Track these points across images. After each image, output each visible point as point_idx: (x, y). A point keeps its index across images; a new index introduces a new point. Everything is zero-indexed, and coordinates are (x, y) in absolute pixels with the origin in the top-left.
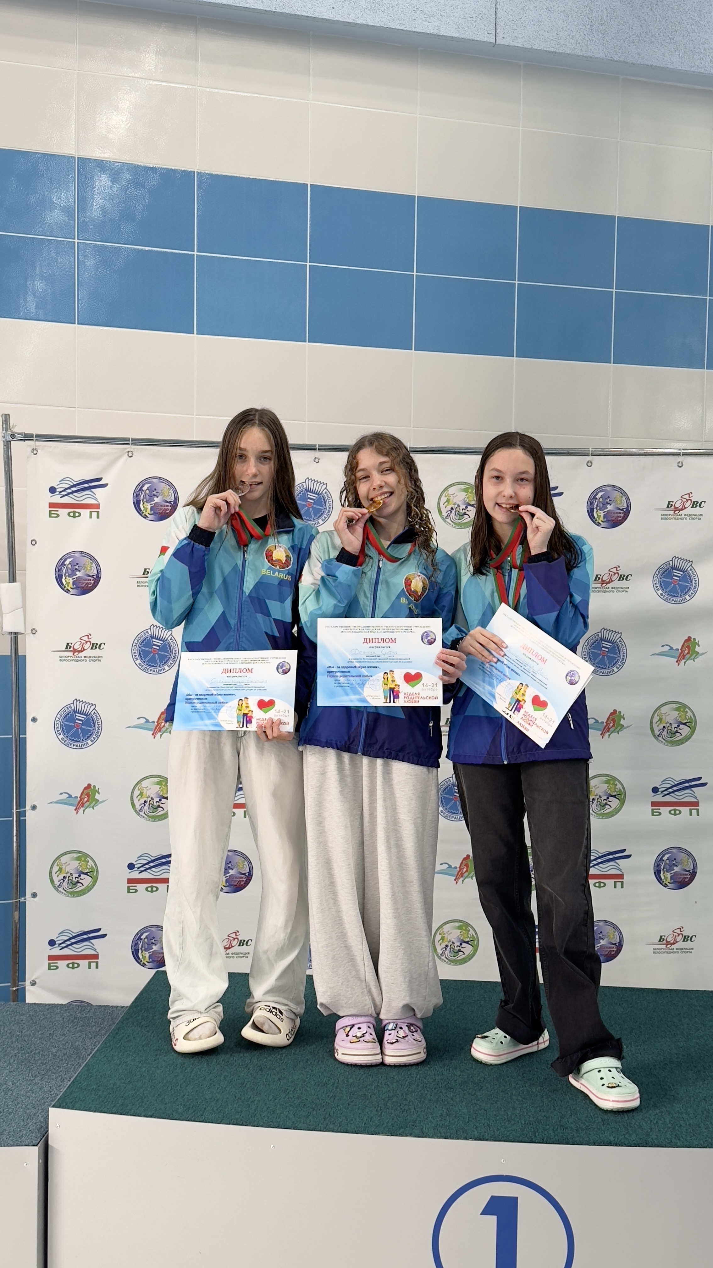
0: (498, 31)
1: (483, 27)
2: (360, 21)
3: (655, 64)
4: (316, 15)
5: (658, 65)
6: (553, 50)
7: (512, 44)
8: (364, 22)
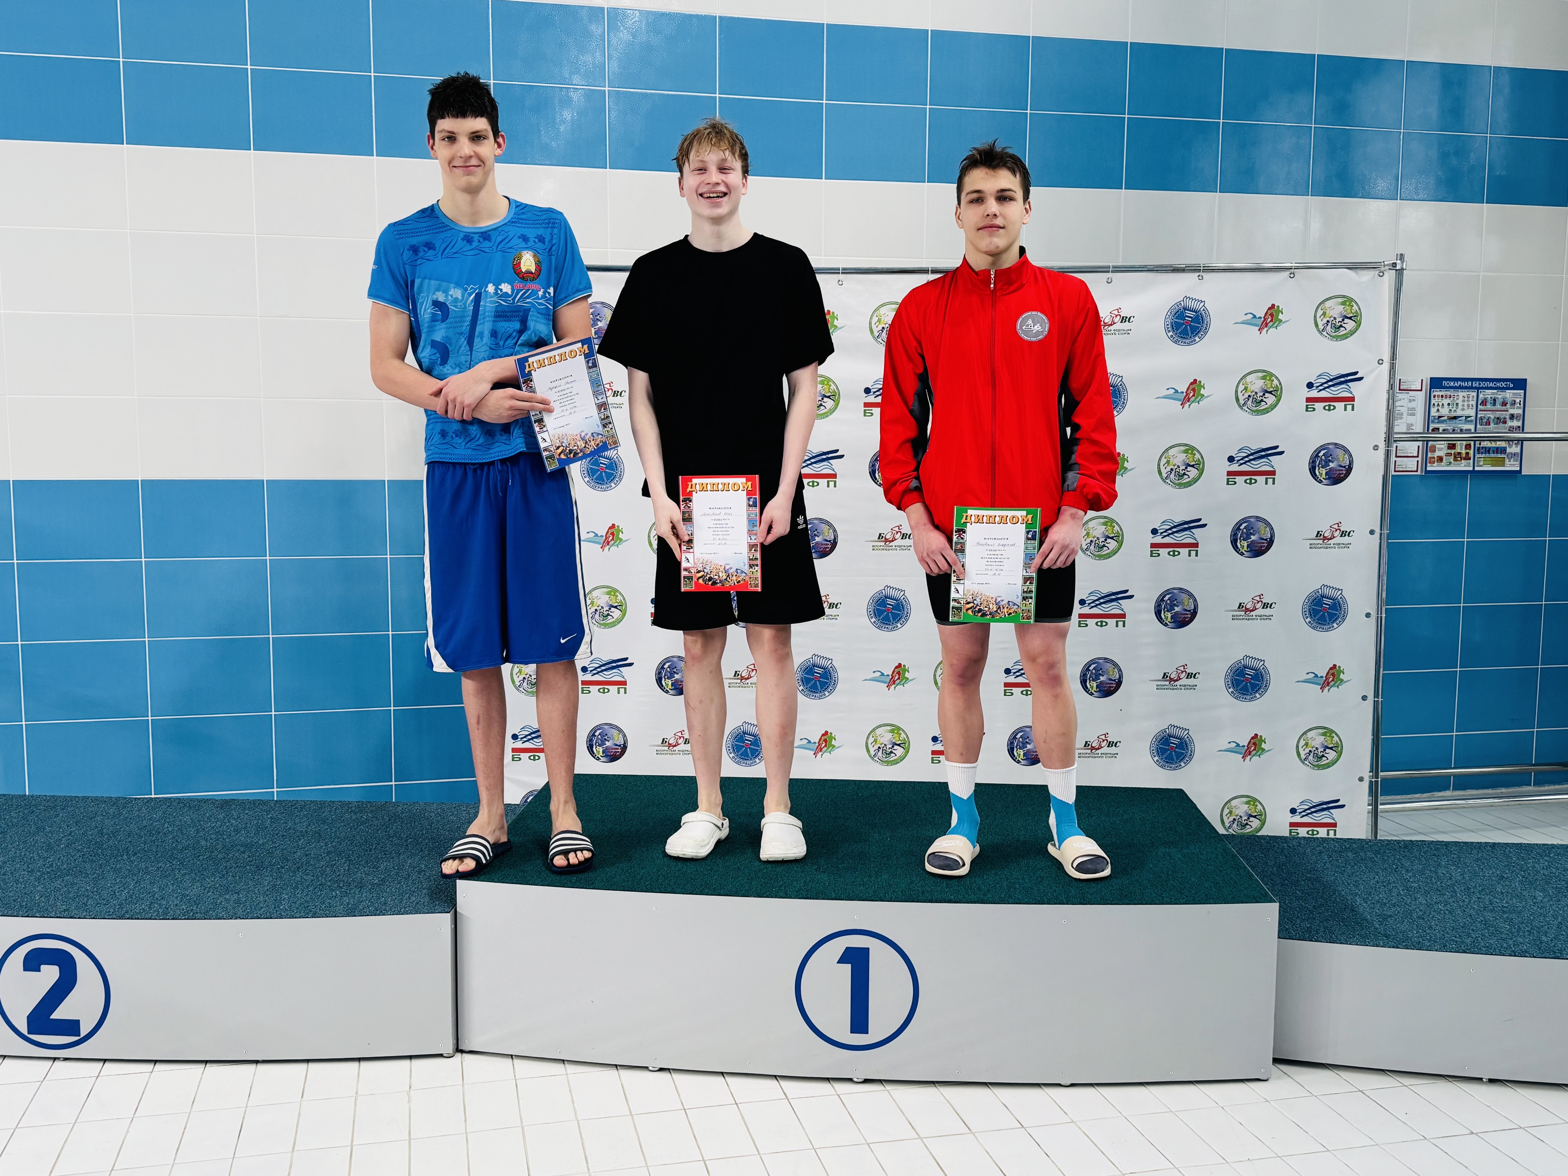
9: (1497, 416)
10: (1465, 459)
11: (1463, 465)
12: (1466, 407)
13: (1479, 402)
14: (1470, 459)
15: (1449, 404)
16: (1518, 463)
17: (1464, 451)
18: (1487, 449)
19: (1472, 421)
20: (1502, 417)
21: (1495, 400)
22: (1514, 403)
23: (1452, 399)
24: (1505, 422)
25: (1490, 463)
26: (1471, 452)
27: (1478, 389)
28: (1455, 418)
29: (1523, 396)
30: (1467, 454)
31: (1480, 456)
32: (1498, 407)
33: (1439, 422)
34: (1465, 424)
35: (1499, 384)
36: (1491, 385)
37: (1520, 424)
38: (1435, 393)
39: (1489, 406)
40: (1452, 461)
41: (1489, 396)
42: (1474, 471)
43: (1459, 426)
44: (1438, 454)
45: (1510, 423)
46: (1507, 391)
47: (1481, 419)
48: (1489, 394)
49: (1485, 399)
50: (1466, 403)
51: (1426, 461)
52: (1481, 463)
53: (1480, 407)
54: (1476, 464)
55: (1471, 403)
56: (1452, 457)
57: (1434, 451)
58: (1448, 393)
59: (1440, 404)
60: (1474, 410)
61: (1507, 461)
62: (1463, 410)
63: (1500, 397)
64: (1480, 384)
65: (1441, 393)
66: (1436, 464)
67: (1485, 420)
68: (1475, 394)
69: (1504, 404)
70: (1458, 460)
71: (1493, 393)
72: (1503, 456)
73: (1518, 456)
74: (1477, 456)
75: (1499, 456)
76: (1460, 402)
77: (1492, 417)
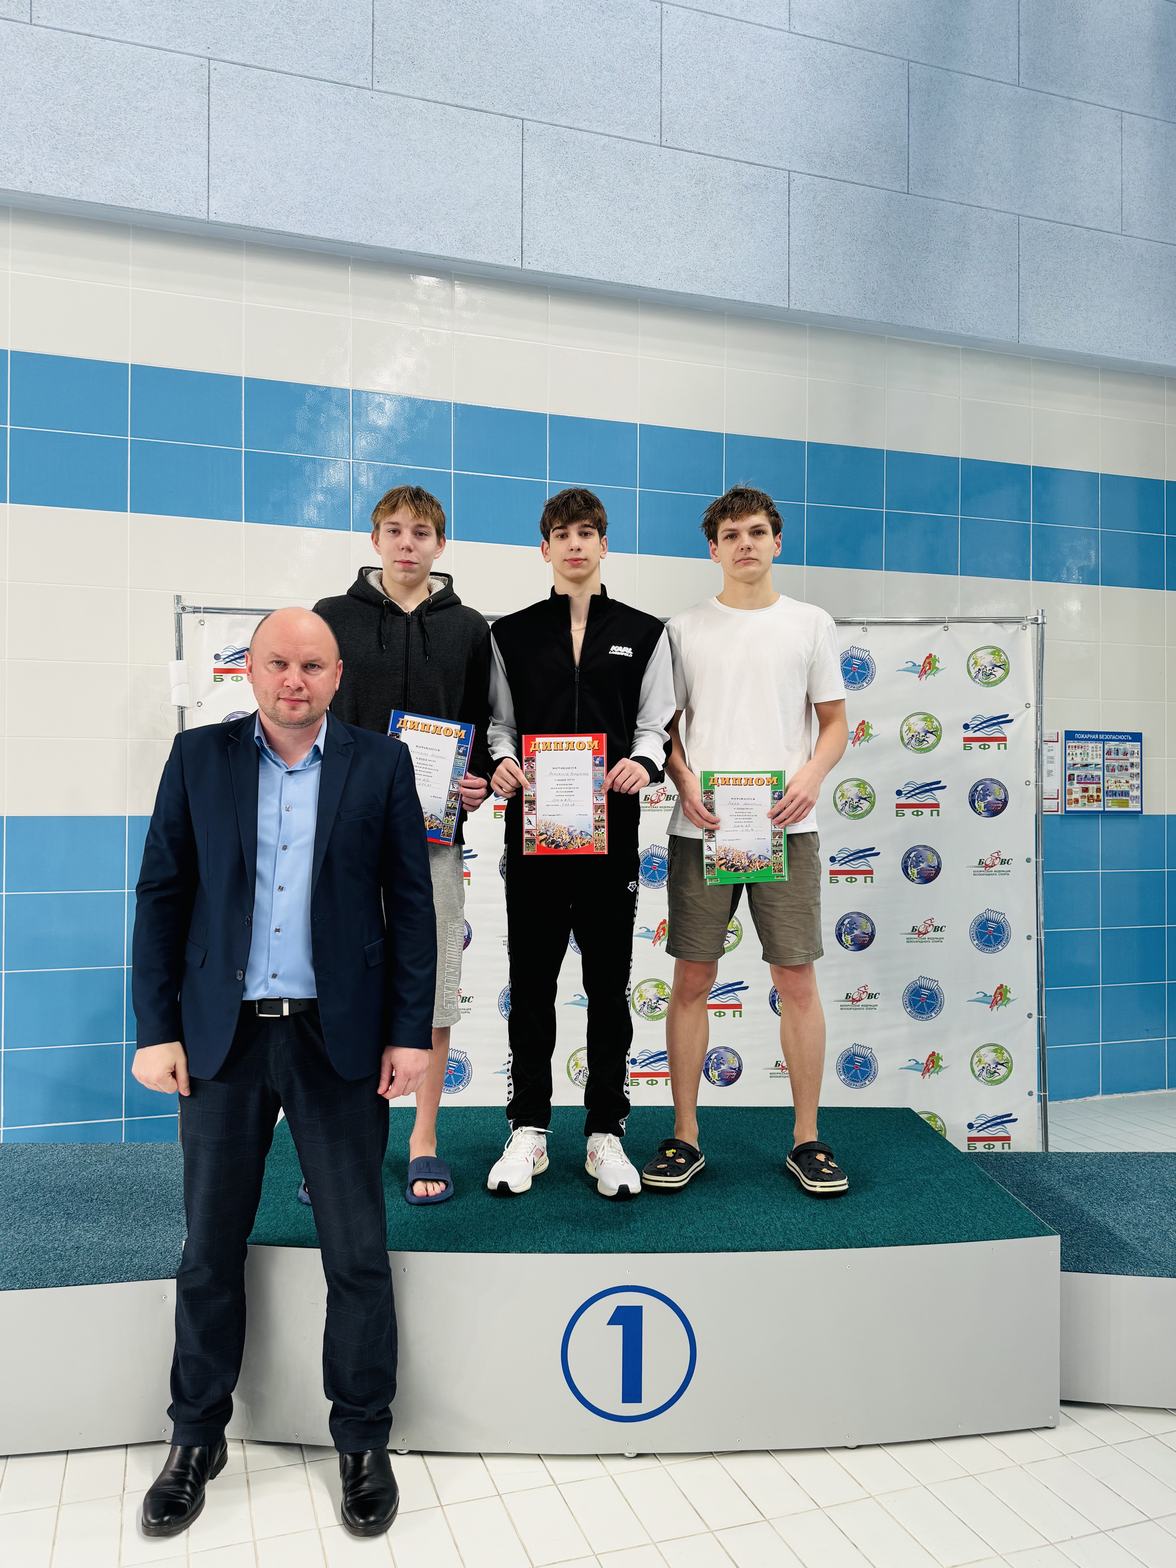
0: (791, 298)
1: (779, 295)
2: (681, 290)
3: (916, 326)
4: (646, 285)
5: (918, 326)
6: (835, 314)
7: (802, 309)
8: (684, 291)
9: (1120, 764)
10: (1097, 801)
11: (1095, 806)
12: (1095, 757)
13: (1106, 752)
14: (1100, 801)
15: (1081, 754)
16: (1140, 804)
17: (1095, 794)
18: (1114, 793)
19: (1100, 768)
20: (1124, 765)
21: (1117, 750)
22: (1133, 753)
23: (1083, 749)
24: (1126, 770)
25: (1117, 804)
26: (1101, 795)
27: (1104, 741)
28: (1087, 765)
29: (1139, 747)
30: (1098, 796)
31: (1109, 798)
32: (1121, 756)
33: (1073, 769)
34: (1094, 770)
35: (1120, 737)
36: (1114, 737)
37: (1139, 771)
38: (1070, 744)
39: (1113, 756)
40: (1086, 803)
41: (1113, 747)
42: (1104, 812)
43: (1091, 772)
44: (1074, 796)
45: (1131, 771)
46: (1127, 743)
47: (1108, 766)
48: (1111, 745)
49: (1110, 749)
50: (1095, 753)
51: (1066, 802)
52: (1110, 805)
53: (1106, 756)
54: (1106, 806)
55: (1098, 753)
56: (1086, 799)
57: (1071, 794)
58: (1080, 744)
59: (1074, 753)
60: (1102, 759)
61: (1130, 802)
62: (1093, 758)
63: (1122, 748)
64: (1105, 737)
65: (1074, 744)
66: (1073, 805)
67: (1111, 768)
68: (1101, 745)
69: (1125, 754)
70: (1091, 802)
71: (1116, 745)
72: (1127, 798)
73: (1139, 799)
74: (1106, 798)
75: (1124, 798)
76: (1090, 751)
77: (1116, 764)
